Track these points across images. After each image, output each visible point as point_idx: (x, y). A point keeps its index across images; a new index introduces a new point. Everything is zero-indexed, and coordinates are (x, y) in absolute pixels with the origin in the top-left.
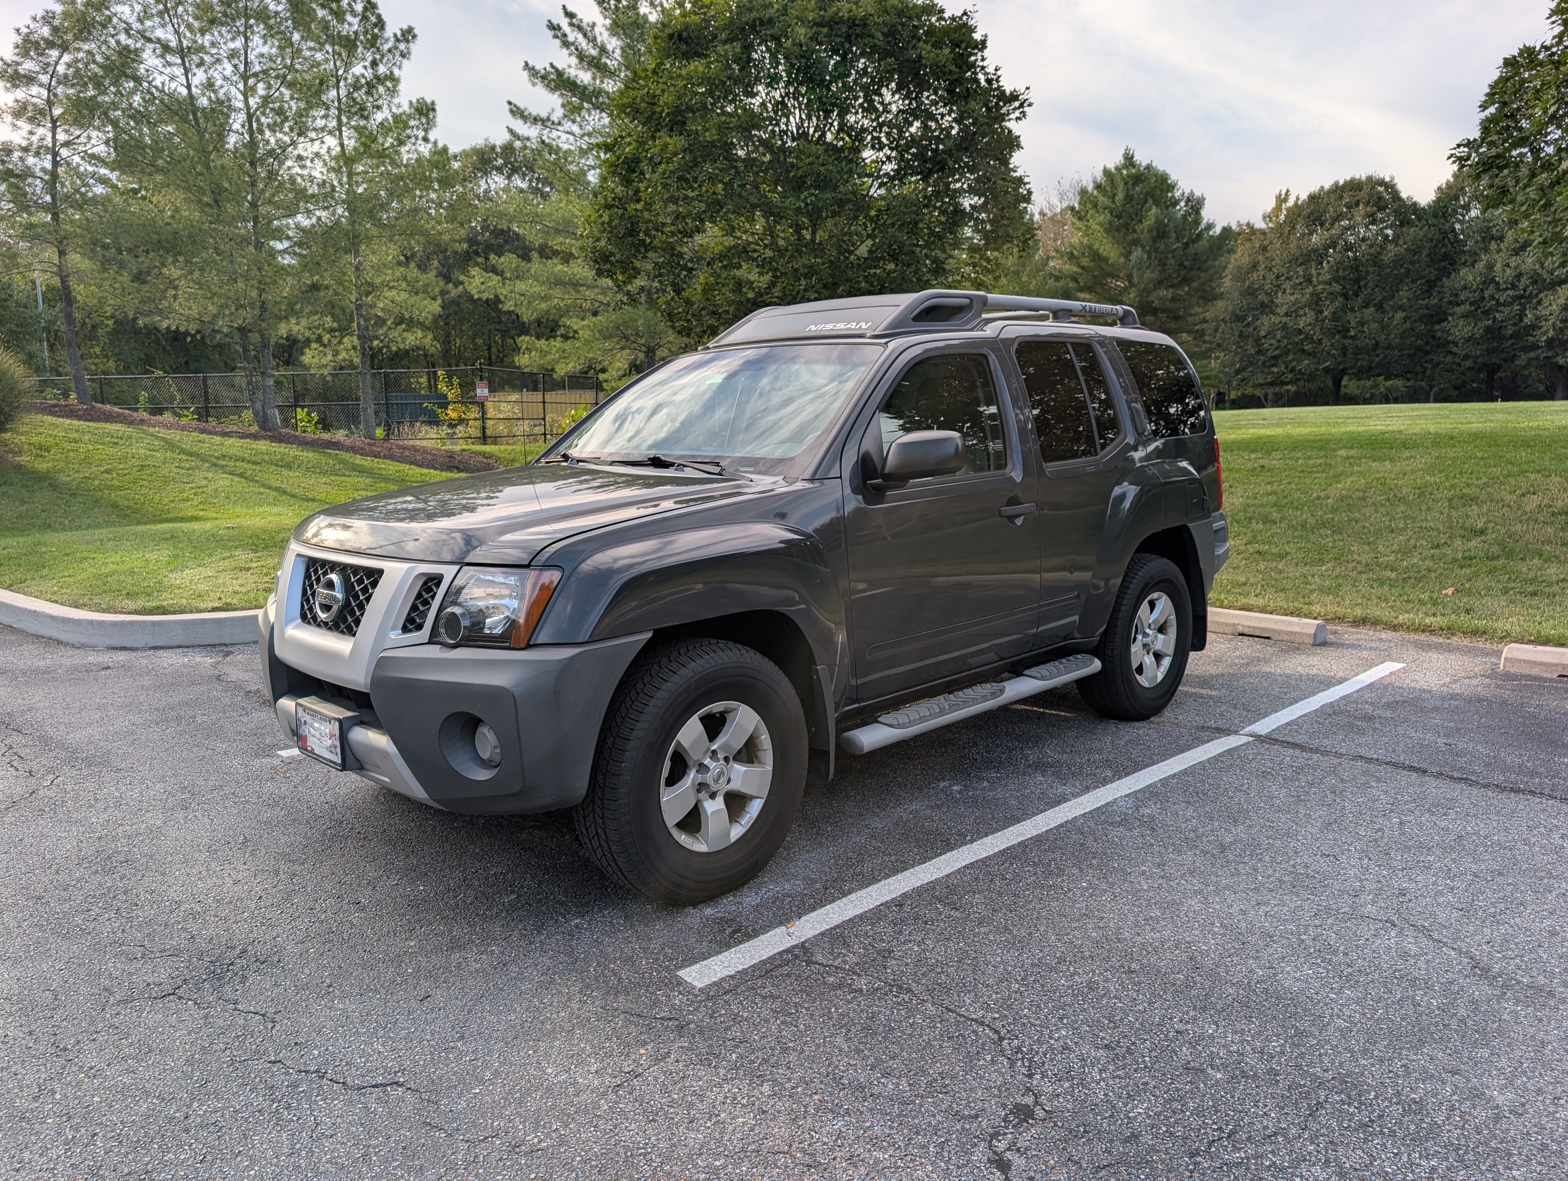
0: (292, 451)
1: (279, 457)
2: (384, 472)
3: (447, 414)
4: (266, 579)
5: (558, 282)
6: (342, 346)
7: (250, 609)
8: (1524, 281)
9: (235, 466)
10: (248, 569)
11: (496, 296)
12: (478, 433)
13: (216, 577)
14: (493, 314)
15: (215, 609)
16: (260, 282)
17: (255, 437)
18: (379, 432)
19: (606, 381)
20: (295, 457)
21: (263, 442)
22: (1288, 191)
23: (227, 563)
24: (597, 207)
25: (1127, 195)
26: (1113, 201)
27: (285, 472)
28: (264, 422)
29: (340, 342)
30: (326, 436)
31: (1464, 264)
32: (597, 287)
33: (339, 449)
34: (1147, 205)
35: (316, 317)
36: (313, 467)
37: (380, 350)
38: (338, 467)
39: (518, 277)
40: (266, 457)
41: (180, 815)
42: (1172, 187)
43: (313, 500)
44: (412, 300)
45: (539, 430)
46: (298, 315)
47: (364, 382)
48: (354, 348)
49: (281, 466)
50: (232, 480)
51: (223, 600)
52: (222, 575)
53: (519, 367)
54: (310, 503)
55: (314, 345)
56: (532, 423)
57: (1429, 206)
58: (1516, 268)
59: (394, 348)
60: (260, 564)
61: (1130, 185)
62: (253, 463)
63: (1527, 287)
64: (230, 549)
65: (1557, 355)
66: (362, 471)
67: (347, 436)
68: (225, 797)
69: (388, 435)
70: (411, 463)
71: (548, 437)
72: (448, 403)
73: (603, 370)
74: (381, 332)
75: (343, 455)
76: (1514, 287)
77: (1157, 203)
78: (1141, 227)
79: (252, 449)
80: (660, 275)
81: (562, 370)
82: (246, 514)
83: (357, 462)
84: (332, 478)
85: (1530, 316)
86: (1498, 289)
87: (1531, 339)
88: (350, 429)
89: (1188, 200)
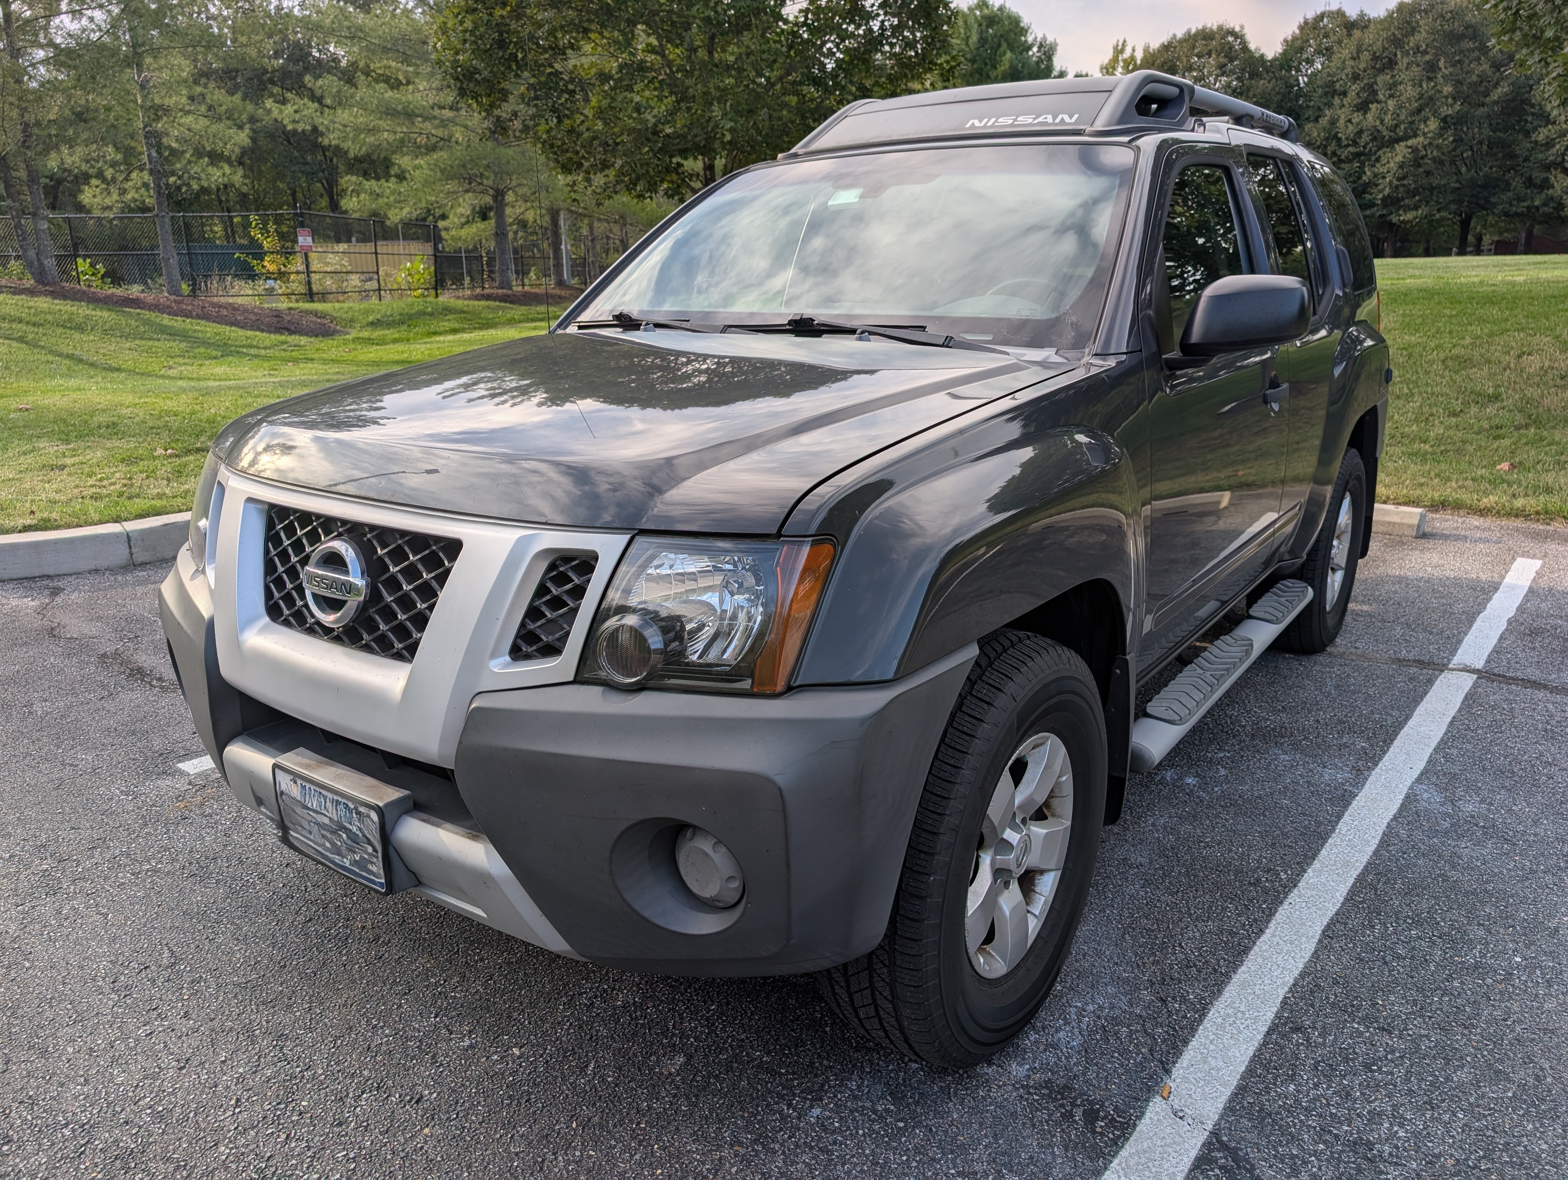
0: (82, 310)
1: (66, 317)
2: (200, 335)
3: (263, 267)
4: (91, 482)
5: (390, 112)
6: (130, 184)
7: (79, 526)
8: (1365, 138)
9: (11, 328)
10: (63, 467)
11: (315, 129)
12: (302, 289)
13: (19, 479)
14: (296, 154)
15: (26, 529)
16: (20, 99)
17: (31, 292)
18: (185, 288)
19: (447, 229)
20: (87, 317)
21: (42, 299)
22: (1125, 41)
23: (29, 459)
24: (456, 11)
25: (981, 38)
26: (967, 45)
27: (77, 336)
28: (41, 277)
29: (127, 179)
30: (118, 291)
31: (1308, 119)
32: (435, 118)
33: (139, 307)
34: (1002, 49)
35: (95, 146)
36: (111, 329)
37: (179, 188)
38: (142, 329)
39: (340, 104)
40: (50, 318)
41: (46, 908)
42: (1024, 31)
43: (118, 370)
44: (214, 128)
45: (374, 285)
46: (71, 143)
47: (162, 227)
48: (146, 185)
49: (71, 328)
50: (10, 346)
51: (39, 515)
52: (28, 476)
53: (346, 212)
54: (116, 375)
55: (94, 182)
56: (363, 277)
57: (1275, 59)
58: (1358, 124)
59: (195, 187)
60: (76, 460)
61: (984, 27)
62: (34, 325)
63: (1367, 144)
64: (30, 438)
65: (1391, 213)
66: (173, 334)
67: (143, 291)
68: (115, 864)
69: (194, 291)
70: (232, 324)
71: (382, 293)
72: (265, 253)
73: (444, 217)
74: (178, 166)
75: (146, 314)
76: (1355, 143)
77: (1011, 47)
78: (995, 73)
79: (30, 308)
80: (536, 98)
81: (395, 216)
82: (36, 389)
83: (165, 322)
84: (138, 342)
85: (1368, 173)
86: (1340, 146)
87: (1368, 196)
88: (146, 284)
89: (1041, 46)
